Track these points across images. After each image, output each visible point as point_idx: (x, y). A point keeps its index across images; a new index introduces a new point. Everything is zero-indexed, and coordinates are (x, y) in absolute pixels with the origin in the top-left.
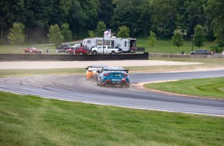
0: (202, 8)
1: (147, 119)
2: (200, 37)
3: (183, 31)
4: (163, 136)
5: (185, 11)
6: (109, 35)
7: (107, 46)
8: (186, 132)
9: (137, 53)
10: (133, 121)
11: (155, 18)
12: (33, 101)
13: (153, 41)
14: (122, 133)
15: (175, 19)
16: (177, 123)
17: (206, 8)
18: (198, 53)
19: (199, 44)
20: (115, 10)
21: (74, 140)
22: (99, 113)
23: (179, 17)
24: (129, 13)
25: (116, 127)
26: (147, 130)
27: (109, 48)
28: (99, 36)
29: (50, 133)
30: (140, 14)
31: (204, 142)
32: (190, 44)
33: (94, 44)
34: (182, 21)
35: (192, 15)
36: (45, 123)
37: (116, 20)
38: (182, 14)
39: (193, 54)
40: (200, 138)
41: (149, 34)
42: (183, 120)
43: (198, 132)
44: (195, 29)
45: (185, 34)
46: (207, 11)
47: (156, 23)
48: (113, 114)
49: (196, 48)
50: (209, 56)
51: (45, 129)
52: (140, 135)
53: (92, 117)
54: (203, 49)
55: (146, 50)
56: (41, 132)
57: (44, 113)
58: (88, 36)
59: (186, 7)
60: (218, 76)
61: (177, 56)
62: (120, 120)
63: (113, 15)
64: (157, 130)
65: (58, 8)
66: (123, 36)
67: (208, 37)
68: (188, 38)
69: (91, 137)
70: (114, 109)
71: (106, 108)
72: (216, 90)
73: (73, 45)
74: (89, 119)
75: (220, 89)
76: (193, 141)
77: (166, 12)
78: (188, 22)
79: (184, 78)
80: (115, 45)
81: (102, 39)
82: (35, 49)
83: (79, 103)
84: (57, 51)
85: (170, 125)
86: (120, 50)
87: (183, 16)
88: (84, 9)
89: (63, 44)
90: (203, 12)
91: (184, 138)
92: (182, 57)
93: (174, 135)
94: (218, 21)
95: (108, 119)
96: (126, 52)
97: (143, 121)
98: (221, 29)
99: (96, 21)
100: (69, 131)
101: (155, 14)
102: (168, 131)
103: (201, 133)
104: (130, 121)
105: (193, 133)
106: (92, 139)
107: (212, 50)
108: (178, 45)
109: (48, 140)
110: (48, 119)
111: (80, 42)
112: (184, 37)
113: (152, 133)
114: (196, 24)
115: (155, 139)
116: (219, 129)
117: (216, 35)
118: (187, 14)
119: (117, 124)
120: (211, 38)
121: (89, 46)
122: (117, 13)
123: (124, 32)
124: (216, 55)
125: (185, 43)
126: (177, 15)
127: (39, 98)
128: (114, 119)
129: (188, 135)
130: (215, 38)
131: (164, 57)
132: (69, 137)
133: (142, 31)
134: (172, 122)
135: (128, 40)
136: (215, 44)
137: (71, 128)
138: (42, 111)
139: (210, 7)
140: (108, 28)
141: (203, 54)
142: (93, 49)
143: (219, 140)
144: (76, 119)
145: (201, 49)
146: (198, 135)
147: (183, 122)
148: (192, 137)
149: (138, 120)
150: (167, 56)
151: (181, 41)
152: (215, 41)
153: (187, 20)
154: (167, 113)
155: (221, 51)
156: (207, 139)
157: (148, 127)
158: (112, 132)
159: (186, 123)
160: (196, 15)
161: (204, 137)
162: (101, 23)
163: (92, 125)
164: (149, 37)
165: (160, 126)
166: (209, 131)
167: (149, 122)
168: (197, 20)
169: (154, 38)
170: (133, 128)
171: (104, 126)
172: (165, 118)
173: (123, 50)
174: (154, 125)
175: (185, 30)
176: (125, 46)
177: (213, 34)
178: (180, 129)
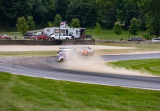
0: (137, 5)
1: (93, 92)
2: (135, 27)
3: (122, 23)
4: (106, 104)
5: (123, 7)
6: (64, 26)
7: (62, 34)
8: (123, 102)
9: (86, 39)
10: (83, 93)
11: (100, 13)
12: (5, 76)
13: (99, 31)
14: (73, 102)
15: (116, 13)
16: (117, 94)
17: (140, 5)
18: (133, 40)
19: (134, 33)
20: (69, 6)
21: (36, 107)
22: (56, 86)
23: (119, 12)
24: (80, 8)
25: (69, 97)
27: (64, 35)
28: (56, 26)
29: (17, 101)
30: (88, 9)
31: (137, 109)
32: (128, 32)
33: (52, 32)
34: (121, 15)
35: (129, 10)
36: (14, 94)
37: (70, 13)
38: (121, 9)
39: (129, 40)
40: (134, 106)
41: (95, 25)
42: (121, 92)
43: (133, 102)
44: (131, 21)
45: (123, 25)
46: (141, 7)
47: (101, 16)
48: (67, 87)
49: (132, 36)
50: (142, 42)
51: (13, 99)
52: (87, 103)
53: (51, 90)
55: (93, 38)
56: (10, 101)
57: (13, 86)
58: (48, 26)
59: (125, 4)
60: (148, 58)
61: (117, 42)
62: (72, 92)
63: (68, 9)
64: (101, 100)
65: (24, 4)
66: (75, 26)
67: (141, 27)
68: (125, 28)
69: (50, 105)
70: (67, 83)
71: (61, 82)
72: (147, 69)
73: (36, 33)
74: (48, 91)
75: (150, 68)
76: (129, 108)
77: (109, 8)
78: (126, 16)
79: (122, 60)
80: (69, 33)
81: (58, 28)
82: (6, 36)
83: (40, 78)
84: (23, 37)
85: (111, 96)
86: (73, 37)
87: (122, 11)
88: (45, 4)
89: (28, 32)
90: (137, 8)
91: (122, 106)
92: (121, 43)
93: (114, 104)
94: (149, 15)
96: (77, 39)
97: (90, 93)
98: (152, 21)
99: (54, 14)
100: (32, 100)
101: (100, 9)
102: (109, 101)
103: (135, 102)
104: (80, 93)
105: (129, 102)
106: (50, 106)
107: (144, 38)
108: (118, 33)
109: (15, 107)
110: (16, 90)
111: (41, 30)
112: (123, 27)
113: (97, 102)
114: (132, 17)
115: (99, 106)
116: (149, 99)
117: (147, 26)
118: (125, 9)
119: (70, 95)
120: (143, 28)
121: (49, 34)
122: (71, 8)
123: (76, 23)
124: (147, 41)
125: (124, 32)
126: (117, 10)
127: (9, 74)
128: (67, 91)
129: (125, 104)
130: (146, 29)
131: (107, 43)
132: (32, 105)
133: (90, 22)
134: (112, 94)
135: (78, 29)
136: (147, 33)
137: (34, 98)
138: (11, 84)
139: (143, 4)
140: (63, 20)
141: (137, 40)
142: (52, 36)
143: (149, 108)
144: (38, 91)
145: (136, 36)
146: (132, 104)
147: (121, 94)
148: (128, 105)
149: (86, 92)
150: (109, 42)
151: (120, 30)
152: (148, 30)
153: (125, 14)
154: (108, 86)
155: (151, 39)
156: (140, 107)
157: (94, 97)
158: (66, 101)
159: (123, 94)
160: (132, 10)
161: (137, 105)
162: (58, 16)
163: (50, 95)
164: (95, 27)
165: (104, 97)
166: (141, 101)
167: (95, 93)
168: (133, 14)
169: (99, 28)
170: (82, 98)
171: (59, 96)
172: (108, 91)
173: (75, 37)
174: (99, 96)
175: (124, 22)
176: (77, 34)
177: (145, 25)
178: (119, 99)
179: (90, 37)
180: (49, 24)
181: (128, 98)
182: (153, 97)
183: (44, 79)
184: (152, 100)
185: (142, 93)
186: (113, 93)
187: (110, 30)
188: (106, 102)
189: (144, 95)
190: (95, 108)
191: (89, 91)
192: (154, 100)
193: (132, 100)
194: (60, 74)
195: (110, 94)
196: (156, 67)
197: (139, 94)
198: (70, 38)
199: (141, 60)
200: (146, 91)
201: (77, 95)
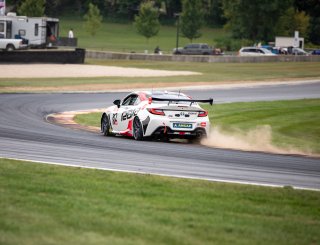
1: (81, 188)
2: (192, 17)
3: (158, 5)
4: (114, 221)
6: (2, 10)
8: (161, 215)
9: (61, 49)
10: (51, 191)
13: (95, 25)
14: (26, 214)
16: (144, 195)
18: (188, 52)
19: (191, 34)
25: (15, 202)
26: (80, 209)
31: (197, 235)
32: (173, 31)
39: (178, 53)
40: (191, 226)
41: (86, 10)
42: (154, 190)
43: (187, 215)
45: (163, 10)
48: (8, 176)
49: (186, 42)
50: (211, 58)
52: (64, 219)
54: (200, 43)
55: (81, 44)
60: (229, 100)
62: (23, 188)
64: (100, 210)
66: (31, 12)
67: (211, 17)
68: (167, 19)
70: (10, 166)
76: (176, 233)
80: (15, 32)
85: (128, 199)
86: (25, 42)
91: (157, 227)
92: (155, 60)
93: (137, 221)
96: (36, 47)
97: (72, 191)
98: (240, 1)
102: (122, 212)
103: (193, 216)
104: (44, 191)
105: (176, 217)
107: (218, 46)
108: (148, 33)
112: (162, 17)
113: (90, 215)
115: (97, 227)
116: (229, 209)
117: (227, 14)
119: (17, 197)
120: (217, 20)
123: (33, 4)
124: (226, 55)
125: (163, 30)
128: (10, 186)
129: (165, 222)
130: (224, 21)
131: (118, 59)
134: (132, 194)
135: (41, 21)
136: (224, 34)
141: (199, 53)
143: (230, 231)
145: (195, 42)
146: (185, 220)
147: (155, 195)
148: (174, 225)
149: (61, 188)
150: (124, 57)
151: (154, 25)
152: (226, 26)
154: (122, 174)
155: (237, 49)
156: (206, 229)
157: (81, 202)
158: (5, 214)
159: (161, 195)
161: (199, 224)
164: (86, 16)
166: (209, 213)
169: (97, 19)
170: (50, 205)
172: (119, 185)
173: (31, 42)
174: (96, 200)
175: (163, 3)
176: (36, 34)
177: (222, 12)
178: (148, 208)
179: (73, 42)
181: (175, 206)
182: (241, 203)
184: (237, 210)
185: (213, 191)
186: (133, 191)
187: (124, 23)
188: (114, 216)
189: (216, 197)
190: (85, 230)
191: (70, 187)
192: (244, 211)
193: (184, 210)
195: (126, 193)
198: (17, 46)
201: (36, 197)
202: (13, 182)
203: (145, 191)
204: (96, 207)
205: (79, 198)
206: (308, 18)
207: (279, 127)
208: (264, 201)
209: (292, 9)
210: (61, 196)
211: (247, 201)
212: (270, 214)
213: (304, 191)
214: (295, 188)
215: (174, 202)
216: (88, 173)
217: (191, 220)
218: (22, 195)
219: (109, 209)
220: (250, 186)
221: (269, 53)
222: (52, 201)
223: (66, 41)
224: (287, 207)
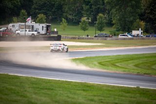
1: (60, 88)
2: (101, 23)
3: (88, 19)
4: (73, 100)
5: (90, 2)
6: (30, 21)
7: (28, 30)
8: (91, 98)
9: (52, 35)
10: (49, 89)
11: (66, 8)
13: (65, 26)
14: (39, 98)
15: (82, 9)
16: (84, 90)
18: (99, 36)
19: (101, 29)
20: (34, 1)
22: (22, 83)
23: (85, 7)
24: (45, 3)
25: (35, 93)
26: (60, 96)
28: (21, 22)
30: (54, 4)
32: (94, 28)
33: (17, 28)
34: (87, 11)
35: (95, 6)
37: (35, 9)
38: (87, 5)
39: (96, 36)
40: (102, 102)
41: (61, 21)
42: (88, 88)
43: (100, 98)
44: (98, 17)
45: (90, 21)
46: (107, 3)
47: (67, 12)
48: (33, 84)
49: (99, 32)
50: (108, 38)
52: (54, 100)
53: (16, 86)
54: (104, 33)
55: (59, 33)
58: (13, 22)
60: (115, 54)
62: (38, 88)
63: (33, 5)
66: (41, 22)
67: (108, 23)
68: (92, 24)
70: (33, 80)
72: (114, 65)
73: (0, 28)
74: (13, 87)
75: (117, 64)
77: (75, 4)
78: (92, 11)
79: (89, 56)
80: (35, 29)
81: (24, 24)
83: (6, 75)
85: (78, 92)
86: (39, 33)
90: (104, 3)
92: (87, 39)
93: (81, 100)
94: (116, 11)
95: (29, 88)
96: (43, 35)
97: (57, 89)
98: (118, 17)
99: (19, 9)
101: (66, 5)
103: (103, 98)
104: (46, 89)
105: (96, 98)
107: (111, 34)
108: (84, 29)
111: (6, 26)
112: (89, 23)
113: (64, 98)
114: (98, 13)
116: (116, 95)
117: (114, 22)
118: (91, 5)
119: (36, 91)
120: (110, 24)
121: (14, 30)
122: (36, 3)
123: (42, 19)
124: (114, 37)
125: (90, 28)
126: (84, 6)
128: (33, 87)
129: (92, 100)
130: (113, 25)
131: (73, 39)
133: (56, 18)
135: (44, 25)
136: (113, 29)
140: (29, 15)
141: (104, 36)
142: (17, 32)
144: (3, 87)
145: (102, 32)
146: (100, 100)
147: (88, 90)
148: (95, 102)
149: (53, 88)
150: (76, 38)
151: (87, 26)
152: (113, 26)
153: (91, 10)
154: (75, 82)
155: (118, 35)
156: (107, 103)
157: (60, 93)
158: (32, 98)
159: (90, 90)
160: (98, 6)
161: (105, 101)
162: (23, 11)
163: (16, 92)
164: (61, 23)
165: (70, 92)
166: (108, 97)
167: (61, 89)
168: (100, 10)
169: (65, 24)
170: (48, 94)
171: (25, 93)
172: (74, 87)
173: (41, 33)
174: (66, 92)
175: (90, 18)
176: (43, 30)
177: (112, 21)
178: (85, 95)
179: (57, 32)
180: (14, 20)
182: (120, 93)
183: (10, 75)
184: (119, 96)
185: (109, 88)
186: (80, 89)
187: (76, 25)
188: (73, 98)
189: (111, 91)
191: (56, 87)
192: (122, 96)
193: (99, 96)
194: (26, 70)
195: (77, 90)
196: (122, 63)
197: (106, 90)
198: (35, 34)
199: (108, 56)
200: (114, 87)
201: (43, 91)
202: (34, 86)
203: (84, 89)
204: (66, 95)
205: (59, 92)
206: (144, 23)
207: (134, 64)
208: (129, 92)
209: (138, 20)
210: (52, 91)
211: (123, 92)
212: (131, 97)
213: (143, 89)
214: (141, 87)
215: (95, 93)
216: (63, 82)
217: (102, 99)
218: (38, 91)
219: (71, 96)
220: (124, 87)
221: (130, 37)
222: (50, 93)
223: (54, 32)
224: (138, 95)
